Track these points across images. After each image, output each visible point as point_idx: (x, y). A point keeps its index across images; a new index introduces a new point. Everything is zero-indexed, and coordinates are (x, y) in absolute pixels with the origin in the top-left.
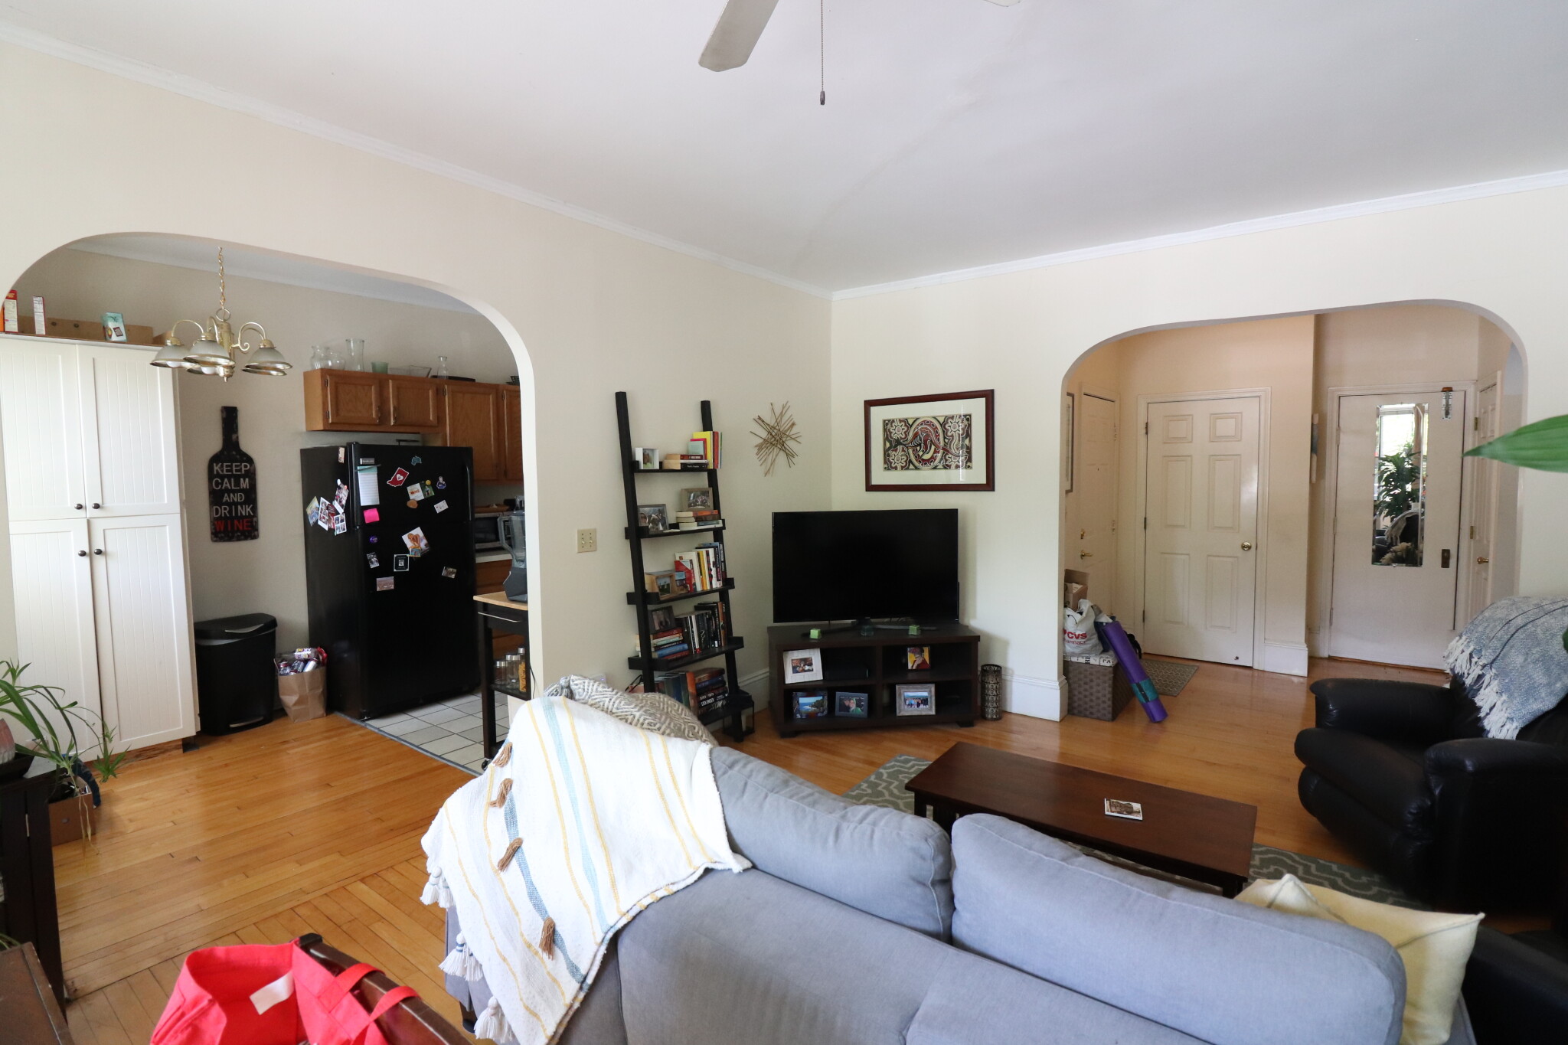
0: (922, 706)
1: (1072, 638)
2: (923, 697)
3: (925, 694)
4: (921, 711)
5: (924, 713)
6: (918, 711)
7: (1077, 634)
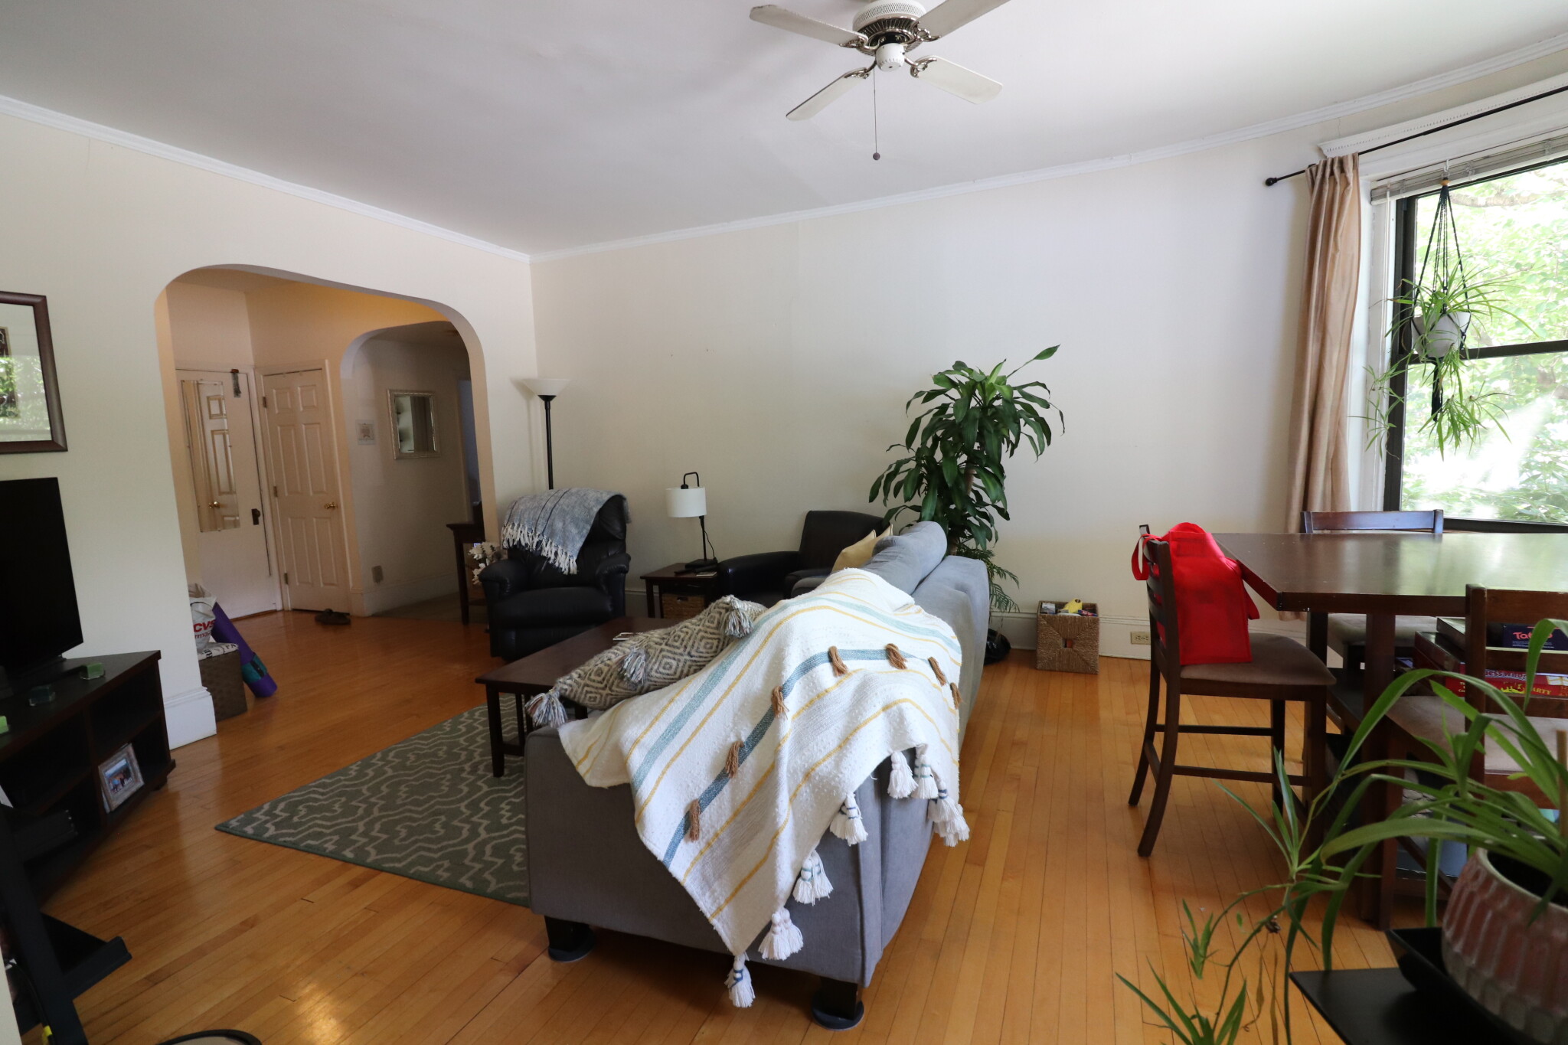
0: (126, 782)
1: (200, 630)
2: (122, 768)
3: (123, 763)
4: (129, 789)
5: (134, 789)
6: (126, 791)
7: (206, 623)
